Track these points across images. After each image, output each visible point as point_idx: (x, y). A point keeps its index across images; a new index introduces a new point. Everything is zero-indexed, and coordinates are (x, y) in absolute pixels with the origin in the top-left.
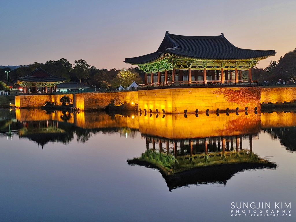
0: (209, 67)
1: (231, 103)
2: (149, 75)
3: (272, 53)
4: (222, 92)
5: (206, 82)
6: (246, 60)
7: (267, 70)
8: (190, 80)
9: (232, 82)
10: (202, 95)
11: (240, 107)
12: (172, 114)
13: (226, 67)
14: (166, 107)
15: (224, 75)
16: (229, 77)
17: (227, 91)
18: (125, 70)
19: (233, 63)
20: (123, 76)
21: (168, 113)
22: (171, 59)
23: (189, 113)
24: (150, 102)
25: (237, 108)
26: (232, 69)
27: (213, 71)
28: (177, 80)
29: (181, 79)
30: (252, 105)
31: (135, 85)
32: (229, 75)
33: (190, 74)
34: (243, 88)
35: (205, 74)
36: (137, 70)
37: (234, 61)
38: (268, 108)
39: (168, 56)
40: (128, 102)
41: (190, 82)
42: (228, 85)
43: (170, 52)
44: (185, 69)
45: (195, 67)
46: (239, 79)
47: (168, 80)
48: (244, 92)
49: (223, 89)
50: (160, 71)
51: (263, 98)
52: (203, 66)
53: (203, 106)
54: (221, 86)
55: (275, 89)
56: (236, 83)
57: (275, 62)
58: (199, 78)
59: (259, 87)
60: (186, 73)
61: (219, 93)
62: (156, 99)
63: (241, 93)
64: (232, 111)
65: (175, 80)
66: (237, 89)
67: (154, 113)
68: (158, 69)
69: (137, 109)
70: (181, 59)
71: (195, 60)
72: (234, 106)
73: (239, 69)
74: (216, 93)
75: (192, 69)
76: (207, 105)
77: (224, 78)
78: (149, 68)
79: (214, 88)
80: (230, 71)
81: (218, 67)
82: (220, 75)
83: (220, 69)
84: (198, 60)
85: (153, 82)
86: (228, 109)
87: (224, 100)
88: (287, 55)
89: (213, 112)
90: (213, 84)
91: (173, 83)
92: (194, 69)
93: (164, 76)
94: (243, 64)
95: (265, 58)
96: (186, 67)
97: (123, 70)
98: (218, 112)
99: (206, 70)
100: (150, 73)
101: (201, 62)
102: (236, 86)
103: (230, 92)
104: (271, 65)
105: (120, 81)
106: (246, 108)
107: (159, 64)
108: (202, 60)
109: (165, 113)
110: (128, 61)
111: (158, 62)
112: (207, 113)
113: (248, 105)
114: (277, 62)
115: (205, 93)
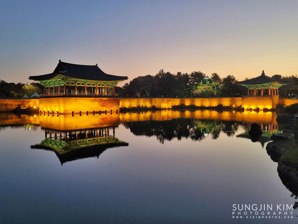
0: (88, 85)
1: (102, 107)
2: (47, 88)
3: (126, 78)
4: (96, 101)
5: (86, 94)
6: (111, 82)
7: (123, 88)
8: (76, 92)
9: (103, 94)
10: (84, 102)
11: (108, 110)
12: (64, 114)
13: (99, 85)
14: (60, 109)
15: (98, 90)
16: (101, 91)
17: (100, 100)
18: (29, 84)
19: (103, 83)
20: (27, 88)
21: (61, 114)
22: (63, 78)
23: (75, 114)
24: (48, 106)
25: (106, 111)
26: (103, 87)
27: (91, 87)
28: (67, 92)
29: (70, 92)
30: (115, 109)
31: (36, 95)
32: (101, 90)
33: (76, 89)
34: (109, 98)
35: (86, 89)
36: (38, 84)
37: (104, 81)
38: (124, 110)
39: (61, 76)
40: (31, 106)
41: (76, 94)
42: (100, 96)
43: (62, 74)
44: (73, 85)
45: (79, 84)
46: (107, 93)
47: (60, 92)
48: (110, 101)
49: (97, 99)
50: (55, 86)
51: (121, 104)
52: (84, 84)
53: (84, 109)
54: (96, 96)
55: (128, 99)
56: (105, 95)
57: (128, 83)
58: (82, 91)
59: (119, 98)
60: (73, 88)
61: (95, 101)
62: (53, 105)
63: (108, 101)
64: (103, 112)
65: (65, 92)
66: (106, 99)
67: (51, 113)
68: (54, 84)
69: (38, 111)
70: (70, 78)
71: (79, 80)
72: (104, 109)
73: (107, 87)
74: (93, 101)
75: (77, 85)
76: (87, 108)
77: (98, 92)
78: (47, 84)
79: (92, 98)
80: (102, 88)
81: (94, 85)
82: (95, 90)
83: (96, 86)
84: (81, 80)
85: (50, 93)
86: (100, 111)
87: (98, 106)
88: (134, 80)
89: (91, 113)
90: (91, 95)
91: (64, 94)
92: (79, 85)
93: (57, 89)
94: (109, 84)
95: (122, 81)
96: (73, 84)
97: (27, 84)
98: (94, 113)
99: (87, 87)
100: (48, 87)
101: (83, 81)
102: (105, 97)
103: (102, 101)
104: (125, 85)
105: (25, 92)
106: (111, 111)
107: (55, 82)
108: (84, 80)
109: (59, 114)
110: (31, 78)
111: (53, 80)
112: (87, 113)
113: (112, 109)
114: (129, 83)
115: (86, 101)
